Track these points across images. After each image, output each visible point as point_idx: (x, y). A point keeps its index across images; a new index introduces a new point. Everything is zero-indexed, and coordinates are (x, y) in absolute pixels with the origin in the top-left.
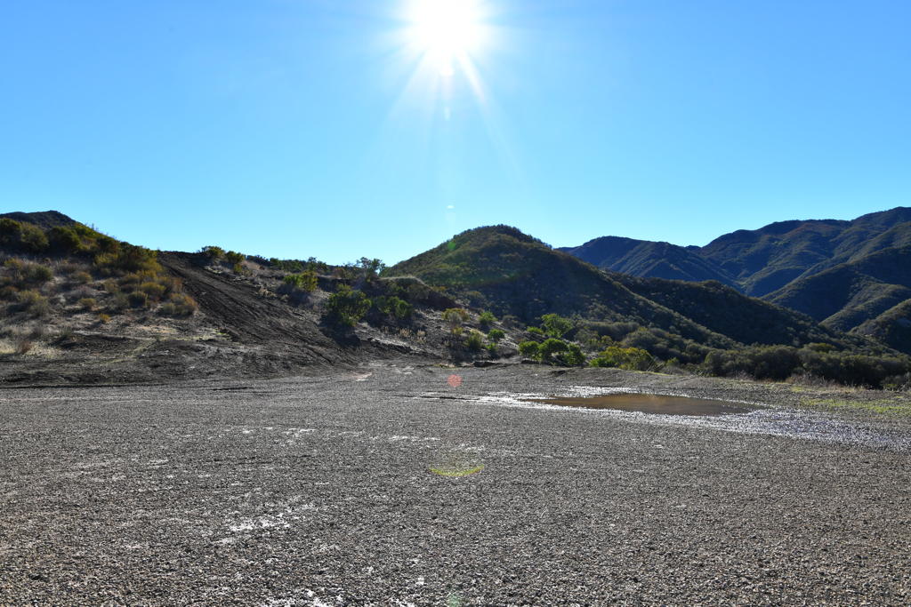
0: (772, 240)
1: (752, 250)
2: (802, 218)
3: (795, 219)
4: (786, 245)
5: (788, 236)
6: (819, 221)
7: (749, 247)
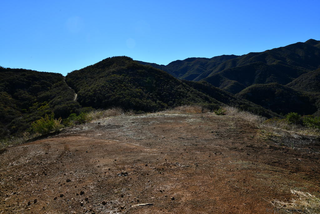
0: (188, 64)
1: (182, 67)
2: (197, 57)
3: (194, 57)
4: (193, 66)
5: (193, 62)
6: (201, 58)
7: (181, 66)
